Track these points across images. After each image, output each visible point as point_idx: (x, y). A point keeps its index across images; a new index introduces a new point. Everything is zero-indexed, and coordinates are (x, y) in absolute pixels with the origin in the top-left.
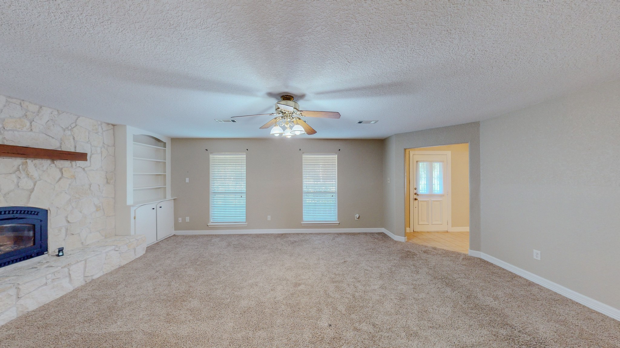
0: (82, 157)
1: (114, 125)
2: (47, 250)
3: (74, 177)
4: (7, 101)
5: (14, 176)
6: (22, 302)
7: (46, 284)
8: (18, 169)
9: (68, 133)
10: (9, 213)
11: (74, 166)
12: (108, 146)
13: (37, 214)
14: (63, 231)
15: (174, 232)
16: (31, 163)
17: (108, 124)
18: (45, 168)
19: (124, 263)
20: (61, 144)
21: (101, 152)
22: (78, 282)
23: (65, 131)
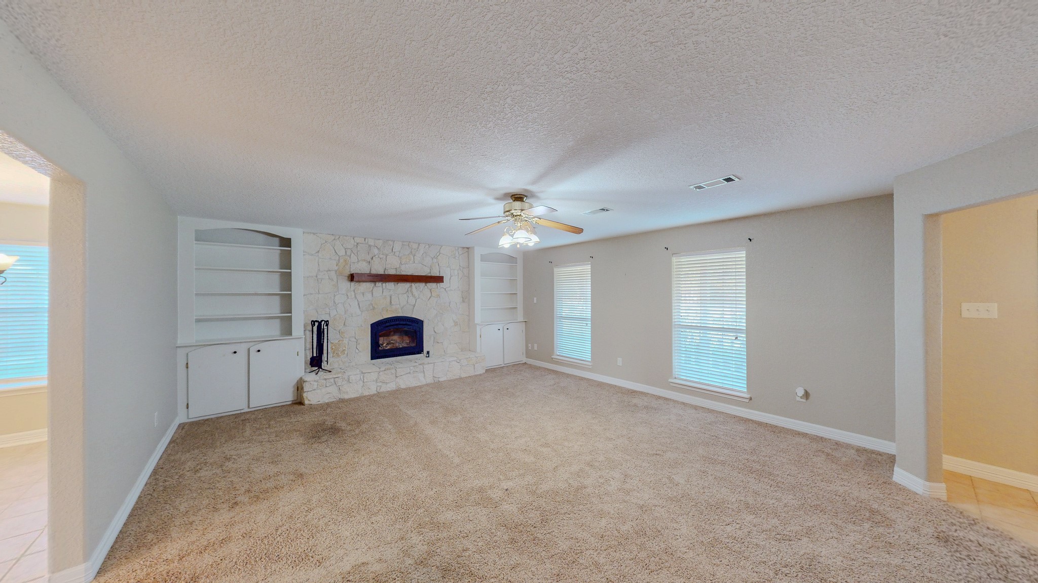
0: (439, 279)
1: (468, 248)
2: (423, 351)
3: (438, 296)
4: (403, 245)
5: (405, 295)
6: (398, 380)
7: (410, 373)
8: (408, 291)
9: (435, 260)
10: (404, 321)
11: (439, 287)
12: (464, 268)
13: (418, 323)
14: (432, 338)
15: (524, 360)
16: (414, 285)
17: (464, 248)
18: (421, 289)
19: (464, 375)
20: (430, 270)
21: (458, 273)
22: (430, 380)
23: (433, 259)
